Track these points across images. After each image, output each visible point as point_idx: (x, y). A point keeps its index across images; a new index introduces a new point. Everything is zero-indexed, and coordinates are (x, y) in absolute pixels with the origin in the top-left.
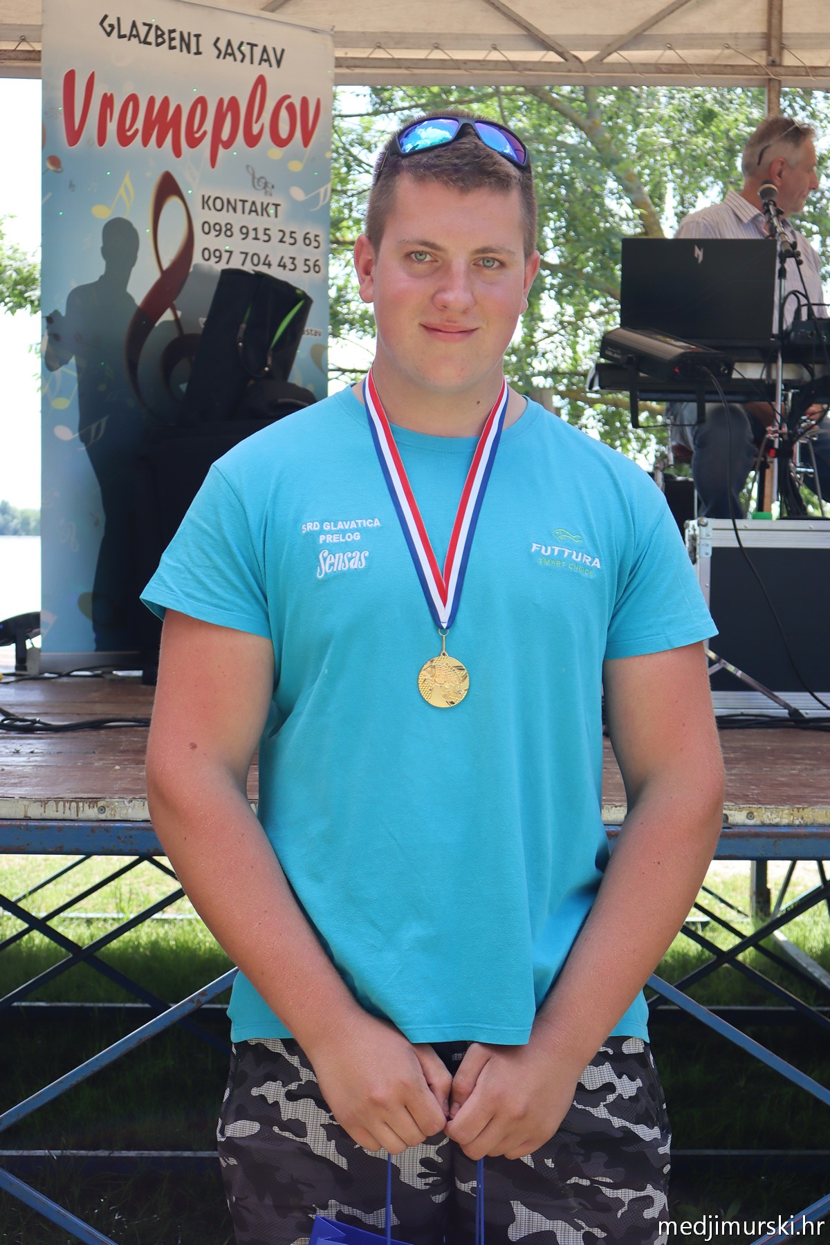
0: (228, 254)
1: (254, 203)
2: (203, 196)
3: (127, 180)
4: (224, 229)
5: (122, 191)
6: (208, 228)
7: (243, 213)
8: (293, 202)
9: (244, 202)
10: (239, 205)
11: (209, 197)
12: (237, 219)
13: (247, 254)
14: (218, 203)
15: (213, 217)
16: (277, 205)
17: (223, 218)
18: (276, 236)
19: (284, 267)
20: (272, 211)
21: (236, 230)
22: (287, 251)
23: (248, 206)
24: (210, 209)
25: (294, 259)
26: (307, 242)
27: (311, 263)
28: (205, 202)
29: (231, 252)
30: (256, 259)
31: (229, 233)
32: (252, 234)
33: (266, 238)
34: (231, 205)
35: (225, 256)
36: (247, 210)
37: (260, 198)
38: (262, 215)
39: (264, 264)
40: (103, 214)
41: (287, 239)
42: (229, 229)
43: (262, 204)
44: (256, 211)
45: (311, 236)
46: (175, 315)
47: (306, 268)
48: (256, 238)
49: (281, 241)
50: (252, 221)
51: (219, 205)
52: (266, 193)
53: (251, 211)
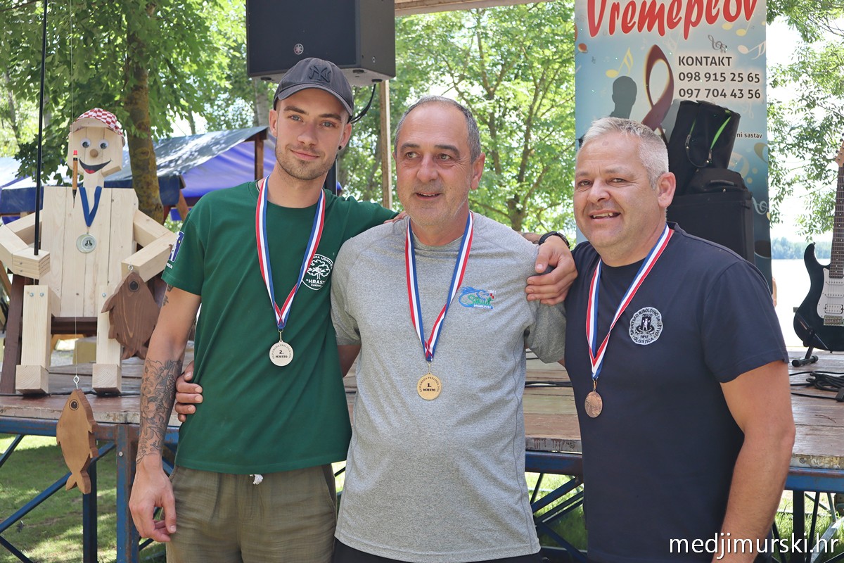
0: (697, 91)
1: (713, 58)
2: (680, 57)
3: (628, 53)
4: (694, 76)
5: (625, 60)
6: (683, 76)
7: (707, 64)
8: (740, 54)
9: (707, 58)
10: (704, 60)
11: (684, 58)
12: (703, 69)
13: (709, 90)
14: (690, 60)
15: (686, 69)
16: (729, 58)
17: (693, 69)
18: (729, 77)
19: (735, 96)
20: (725, 61)
21: (702, 76)
22: (736, 86)
23: (709, 60)
24: (684, 64)
25: (742, 90)
26: (750, 79)
27: (753, 93)
28: (681, 61)
29: (699, 90)
30: (715, 92)
31: (697, 78)
32: (713, 77)
33: (723, 79)
34: (698, 61)
35: (695, 93)
36: (709, 63)
37: (717, 54)
38: (719, 65)
39: (721, 95)
40: (613, 75)
41: (737, 78)
42: (697, 76)
43: (719, 58)
44: (715, 63)
45: (753, 75)
46: (662, 132)
47: (750, 96)
48: (716, 80)
49: (732, 80)
50: (713, 69)
51: (690, 62)
52: (722, 51)
53: (712, 63)
